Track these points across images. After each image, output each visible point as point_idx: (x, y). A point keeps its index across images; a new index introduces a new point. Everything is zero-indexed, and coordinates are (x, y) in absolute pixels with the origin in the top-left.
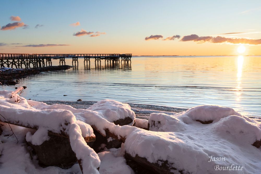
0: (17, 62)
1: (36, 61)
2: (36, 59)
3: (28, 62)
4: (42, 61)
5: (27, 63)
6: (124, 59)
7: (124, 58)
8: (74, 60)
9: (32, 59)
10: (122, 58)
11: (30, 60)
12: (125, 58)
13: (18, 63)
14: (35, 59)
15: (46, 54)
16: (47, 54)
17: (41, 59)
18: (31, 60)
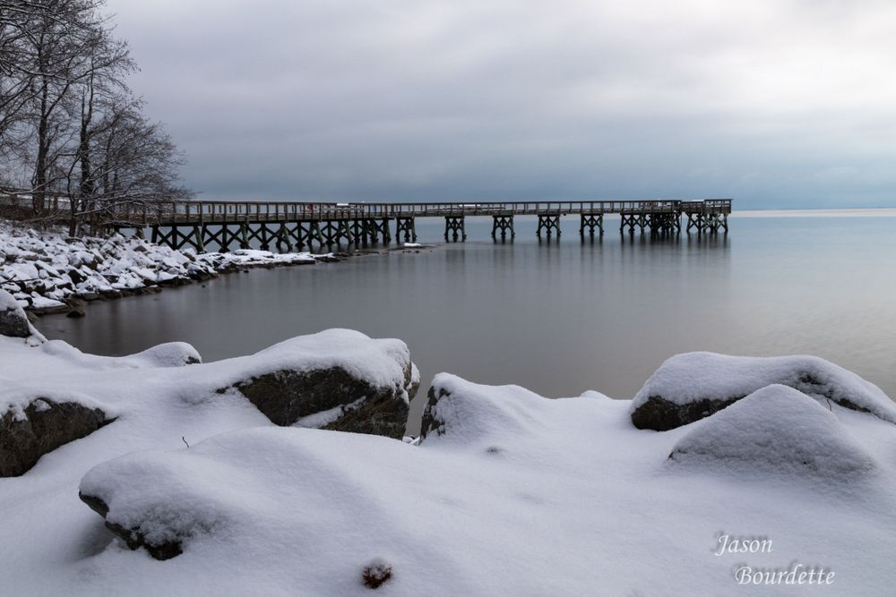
0: (296, 233)
1: (360, 230)
2: (360, 223)
3: (333, 232)
4: (382, 228)
5: (329, 237)
6: (700, 220)
7: (699, 217)
8: (499, 226)
9: (346, 221)
10: (690, 216)
11: (340, 225)
12: (703, 218)
13: (297, 236)
14: (356, 220)
15: (397, 204)
16: (400, 205)
17: (379, 223)
18: (343, 223)
